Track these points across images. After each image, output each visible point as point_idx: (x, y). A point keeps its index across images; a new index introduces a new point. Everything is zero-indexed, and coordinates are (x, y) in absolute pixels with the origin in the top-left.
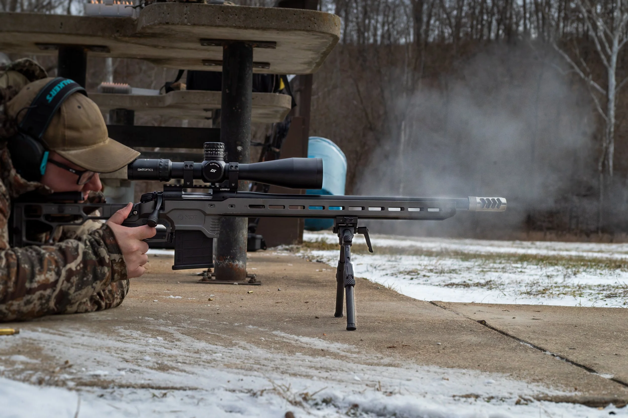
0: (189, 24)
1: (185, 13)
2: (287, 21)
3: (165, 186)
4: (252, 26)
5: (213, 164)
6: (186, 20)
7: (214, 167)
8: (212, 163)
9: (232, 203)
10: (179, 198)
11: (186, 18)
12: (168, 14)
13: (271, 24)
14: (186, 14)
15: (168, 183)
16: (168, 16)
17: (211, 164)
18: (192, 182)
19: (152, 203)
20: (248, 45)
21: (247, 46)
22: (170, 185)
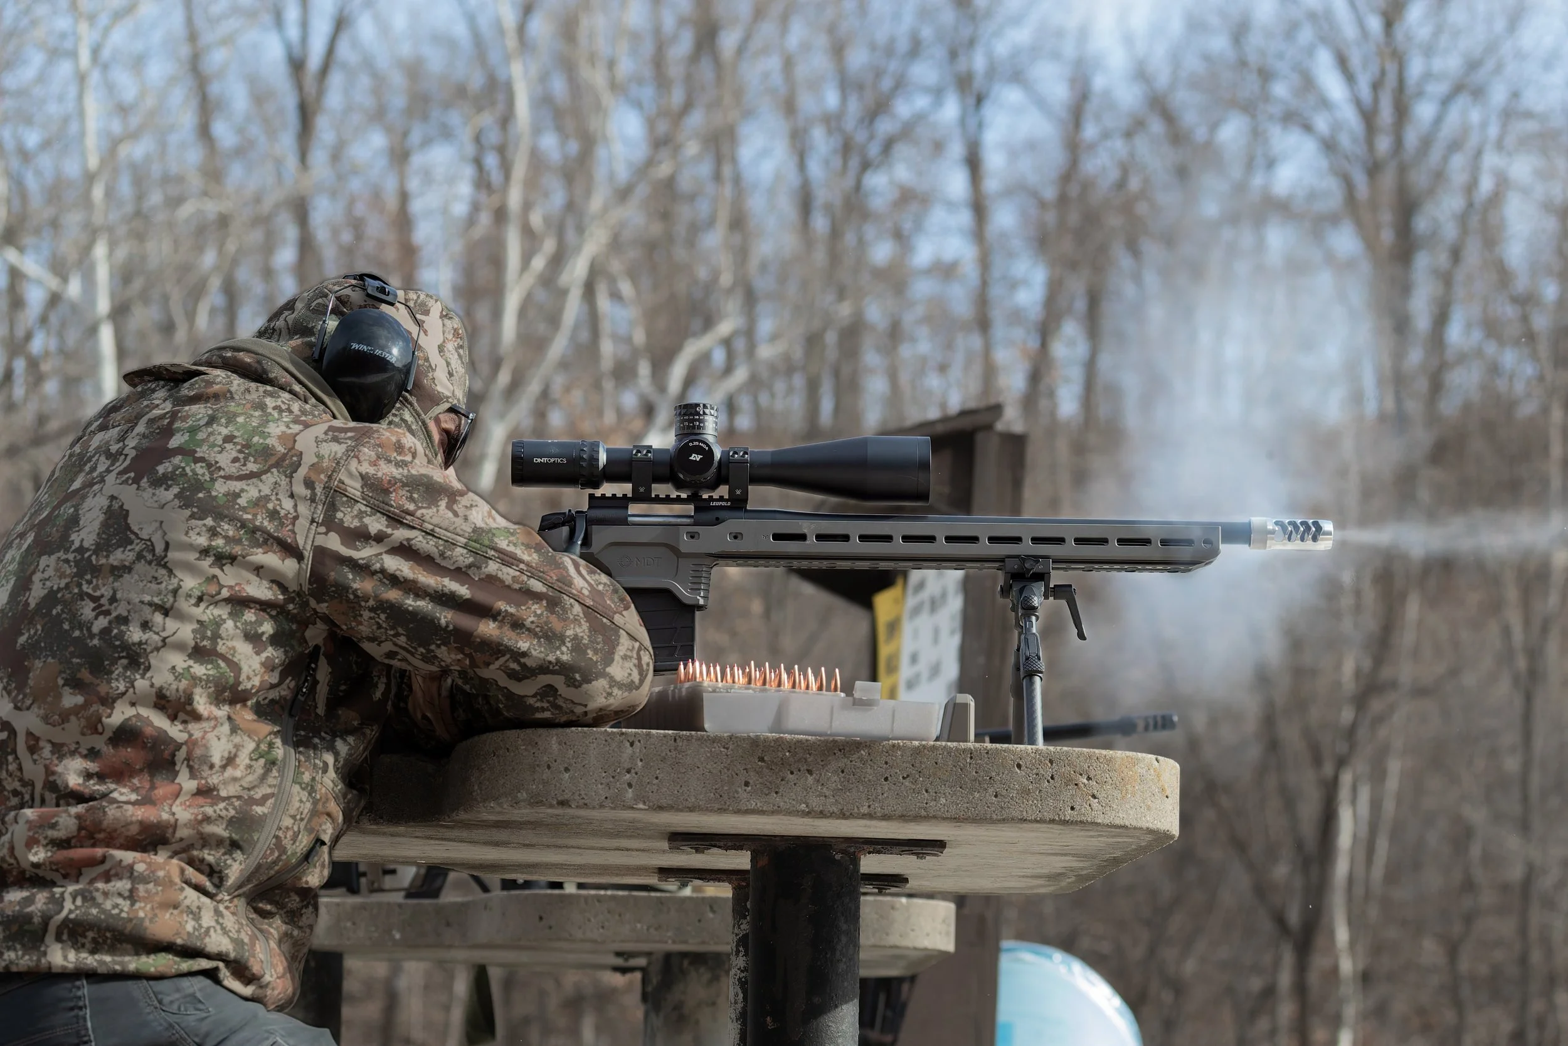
0: (641, 806)
1: (627, 765)
2: (991, 790)
3: (591, 496)
4: (864, 810)
5: (695, 443)
6: (630, 793)
7: (698, 450)
8: (692, 441)
9: (736, 530)
10: (624, 522)
11: (630, 785)
12: (567, 770)
13: (933, 803)
14: (629, 771)
15: (598, 493)
16: (567, 775)
17: (691, 444)
18: (649, 490)
19: (565, 530)
20: (844, 852)
21: (838, 857)
22: (603, 495)
